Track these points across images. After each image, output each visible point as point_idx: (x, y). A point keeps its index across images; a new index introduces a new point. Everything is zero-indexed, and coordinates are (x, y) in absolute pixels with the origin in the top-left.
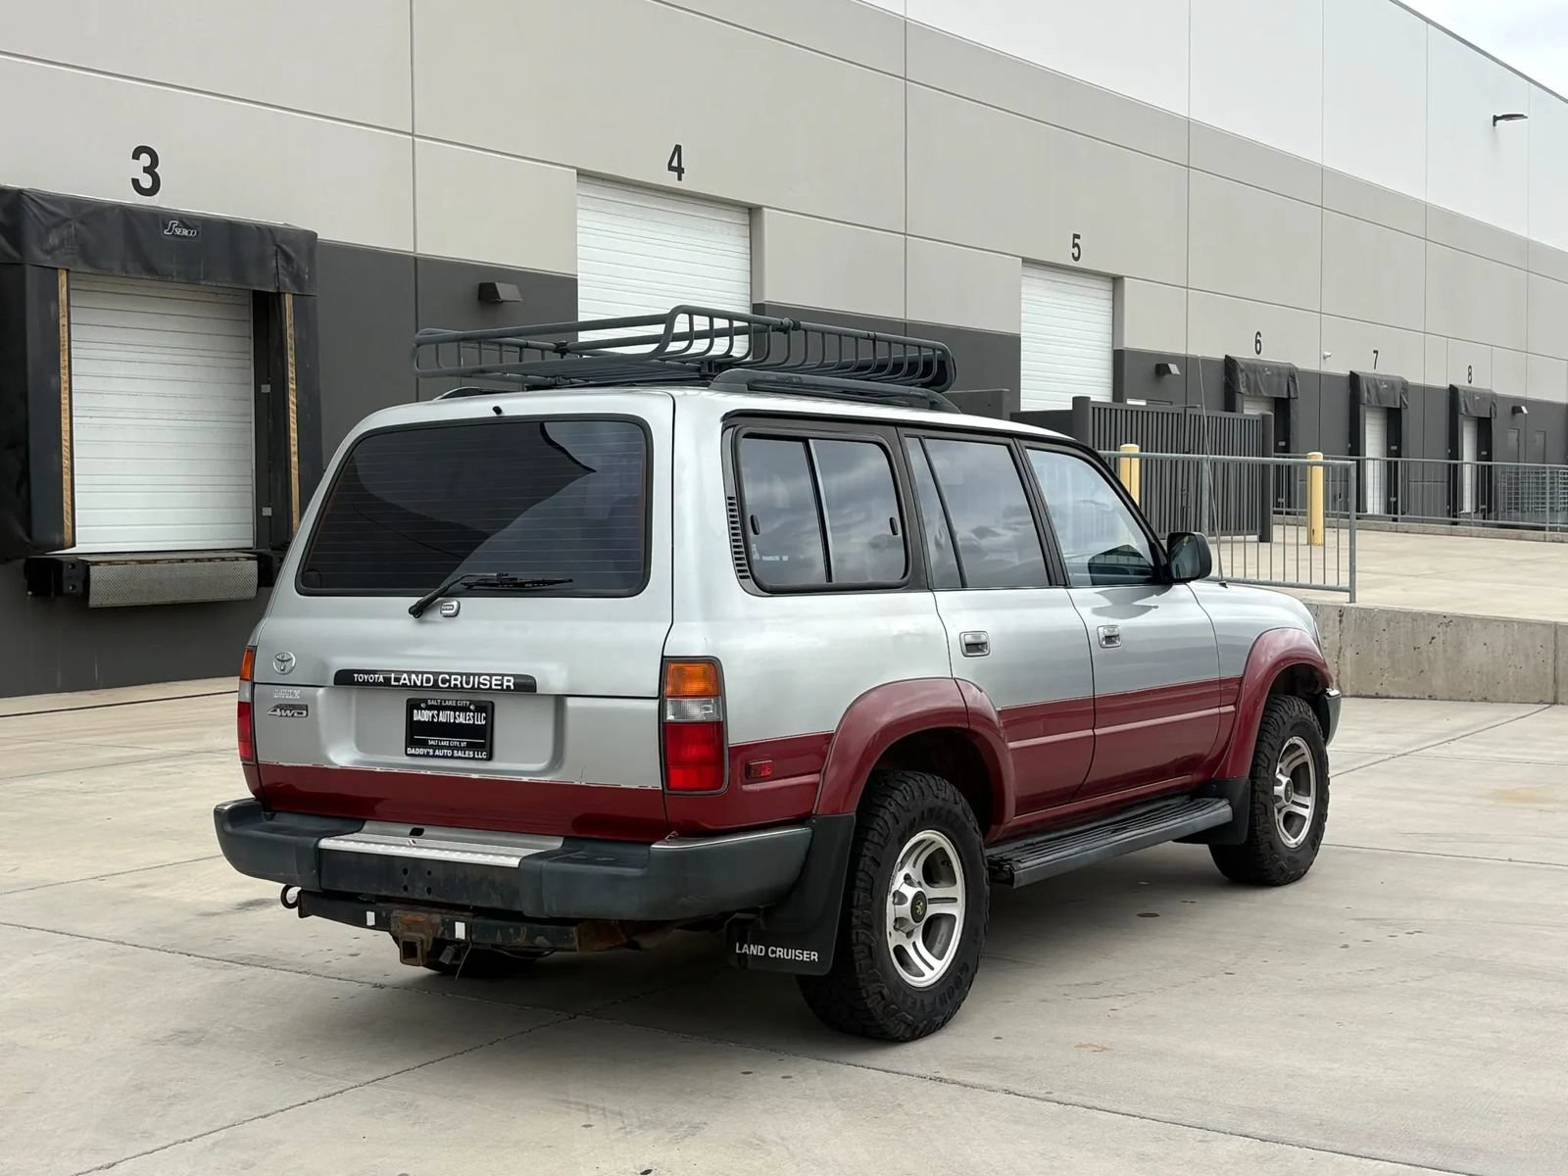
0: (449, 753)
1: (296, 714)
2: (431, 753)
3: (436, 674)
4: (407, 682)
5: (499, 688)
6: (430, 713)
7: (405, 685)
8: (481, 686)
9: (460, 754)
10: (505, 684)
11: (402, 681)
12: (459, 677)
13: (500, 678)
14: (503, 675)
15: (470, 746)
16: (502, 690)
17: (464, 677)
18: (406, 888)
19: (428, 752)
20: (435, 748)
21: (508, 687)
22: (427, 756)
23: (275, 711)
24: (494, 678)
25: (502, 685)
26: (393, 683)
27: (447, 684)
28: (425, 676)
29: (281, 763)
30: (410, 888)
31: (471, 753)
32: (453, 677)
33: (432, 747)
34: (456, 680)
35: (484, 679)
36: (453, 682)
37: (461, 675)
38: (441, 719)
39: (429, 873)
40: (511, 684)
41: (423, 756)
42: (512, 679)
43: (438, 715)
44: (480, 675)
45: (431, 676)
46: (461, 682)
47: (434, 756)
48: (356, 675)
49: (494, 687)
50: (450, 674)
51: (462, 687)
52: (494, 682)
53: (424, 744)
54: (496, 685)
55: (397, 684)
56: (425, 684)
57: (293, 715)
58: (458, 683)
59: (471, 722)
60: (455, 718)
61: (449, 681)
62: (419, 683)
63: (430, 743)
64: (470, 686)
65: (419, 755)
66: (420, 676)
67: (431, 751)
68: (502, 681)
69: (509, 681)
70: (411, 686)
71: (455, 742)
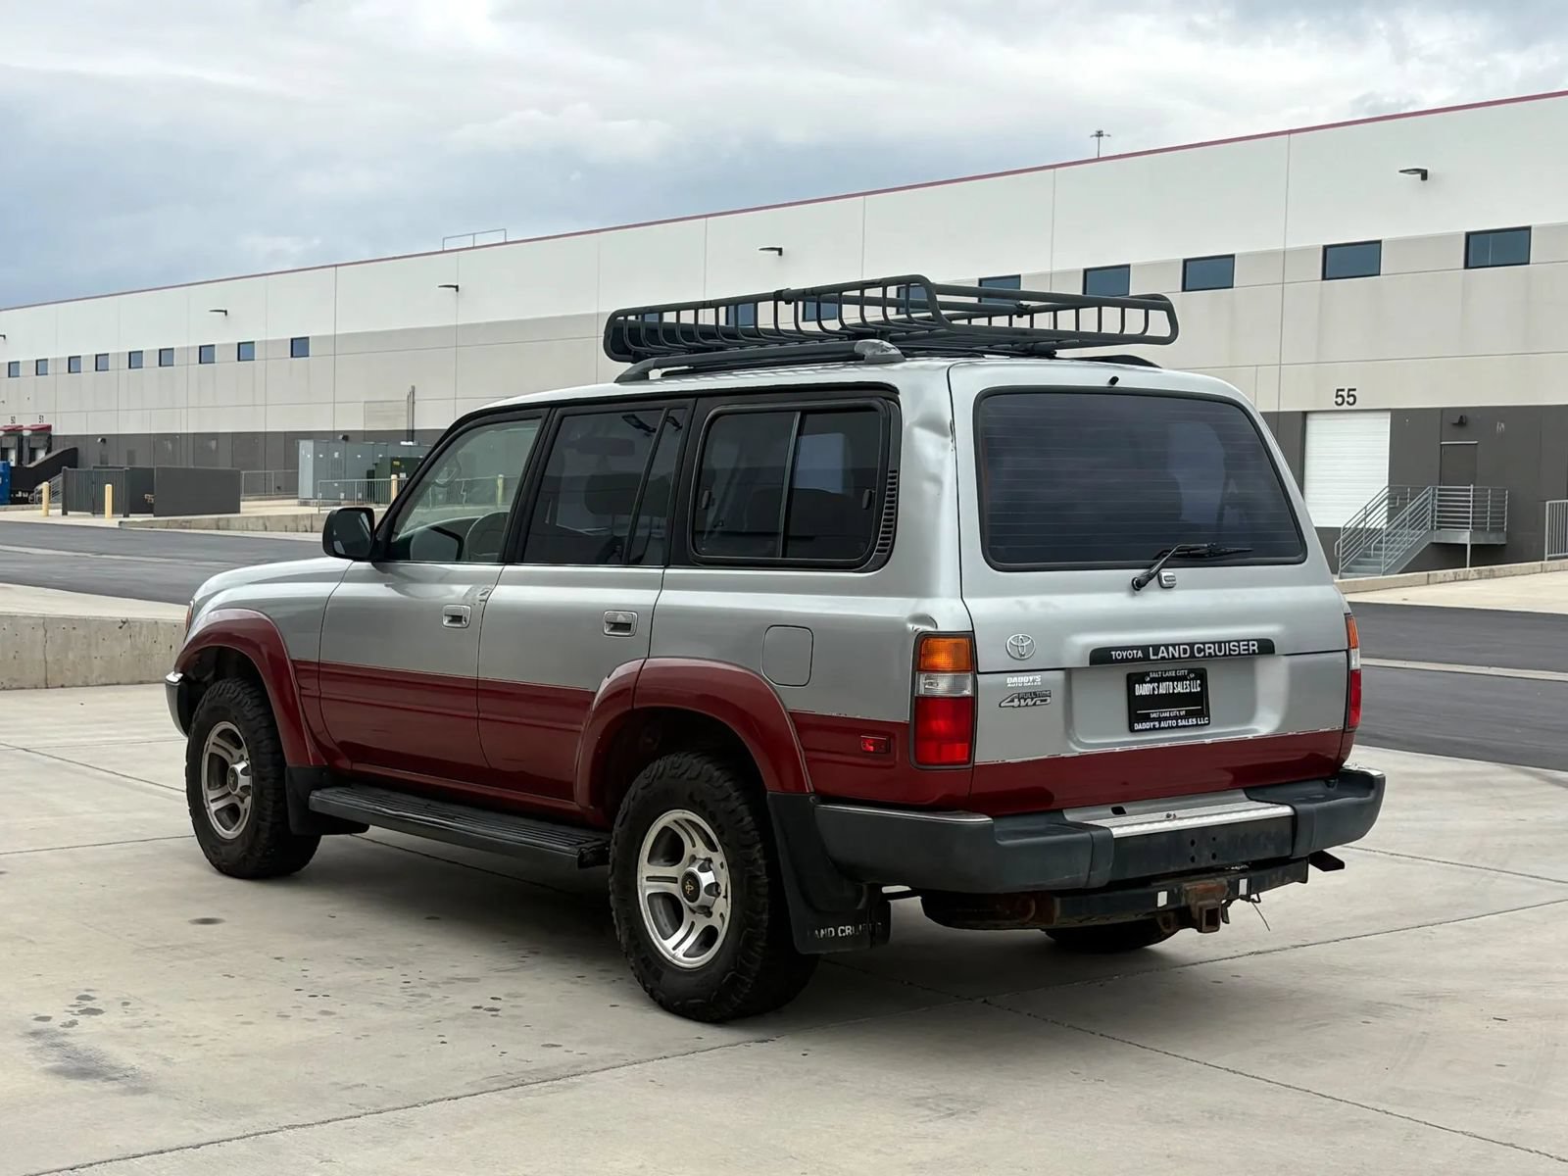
0: (1173, 723)
1: (1038, 703)
2: (1157, 726)
3: (1191, 645)
4: (1165, 654)
5: (1246, 652)
6: (1150, 686)
7: (1163, 658)
8: (1232, 652)
9: (1184, 723)
10: (1251, 648)
11: (1160, 655)
12: (1212, 646)
13: (1246, 643)
14: (1248, 641)
15: (1189, 715)
16: (1249, 654)
17: (1217, 645)
18: (1193, 859)
19: (1154, 726)
20: (1160, 719)
21: (1254, 650)
22: (1154, 729)
23: (1012, 701)
24: (1241, 643)
25: (1248, 650)
26: (1152, 657)
27: (1202, 654)
28: (1181, 647)
29: (1007, 761)
30: (1197, 858)
31: (1194, 720)
32: (1207, 646)
33: (1154, 720)
34: (1210, 648)
35: (1234, 646)
36: (1207, 651)
37: (1214, 643)
38: (1161, 691)
39: (1214, 839)
40: (1255, 648)
41: (1150, 729)
42: (1255, 643)
43: (1158, 688)
44: (1229, 642)
45: (1187, 647)
46: (1215, 650)
47: (1160, 729)
48: (1113, 653)
49: (1242, 652)
50: (1204, 644)
51: (1216, 655)
52: (1242, 648)
53: (1147, 718)
54: (1244, 650)
55: (1156, 657)
56: (1182, 656)
57: (1034, 704)
58: (1212, 651)
59: (1188, 690)
60: (1174, 688)
61: (1204, 650)
62: (1177, 655)
63: (1152, 716)
64: (1223, 653)
65: (1146, 730)
66: (1177, 647)
67: (1157, 723)
68: (1248, 645)
69: (1253, 645)
70: (1169, 659)
71: (1174, 712)
